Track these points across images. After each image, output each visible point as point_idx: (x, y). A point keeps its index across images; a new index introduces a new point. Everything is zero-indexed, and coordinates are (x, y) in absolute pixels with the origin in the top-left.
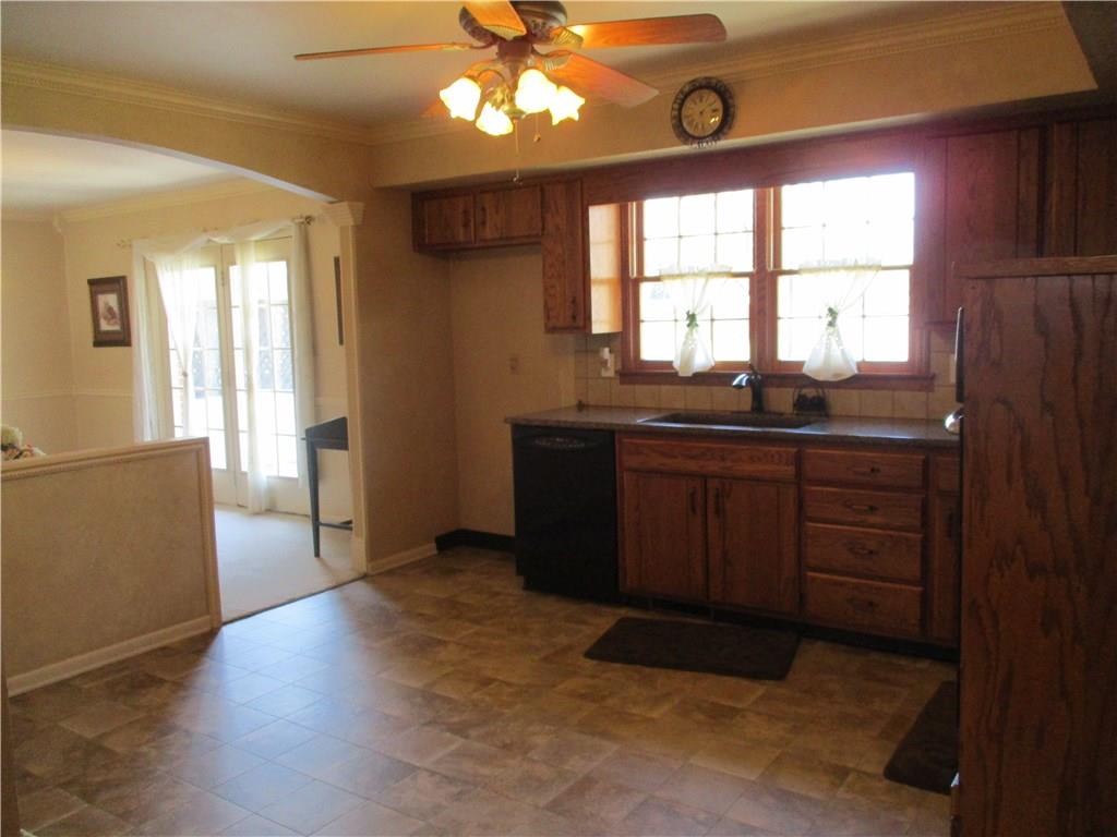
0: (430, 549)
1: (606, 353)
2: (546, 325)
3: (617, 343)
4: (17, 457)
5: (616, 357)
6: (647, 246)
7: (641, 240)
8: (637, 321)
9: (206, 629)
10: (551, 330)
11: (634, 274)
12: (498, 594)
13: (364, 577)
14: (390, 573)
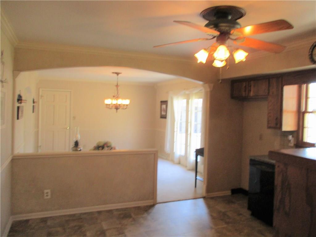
0: (229, 193)
1: (290, 137)
2: (268, 126)
3: (295, 135)
4: (111, 149)
5: (295, 139)
6: (310, 101)
7: (307, 98)
8: (303, 127)
9: (152, 204)
10: (269, 127)
11: (303, 109)
12: (241, 214)
13: (204, 198)
14: (212, 198)
